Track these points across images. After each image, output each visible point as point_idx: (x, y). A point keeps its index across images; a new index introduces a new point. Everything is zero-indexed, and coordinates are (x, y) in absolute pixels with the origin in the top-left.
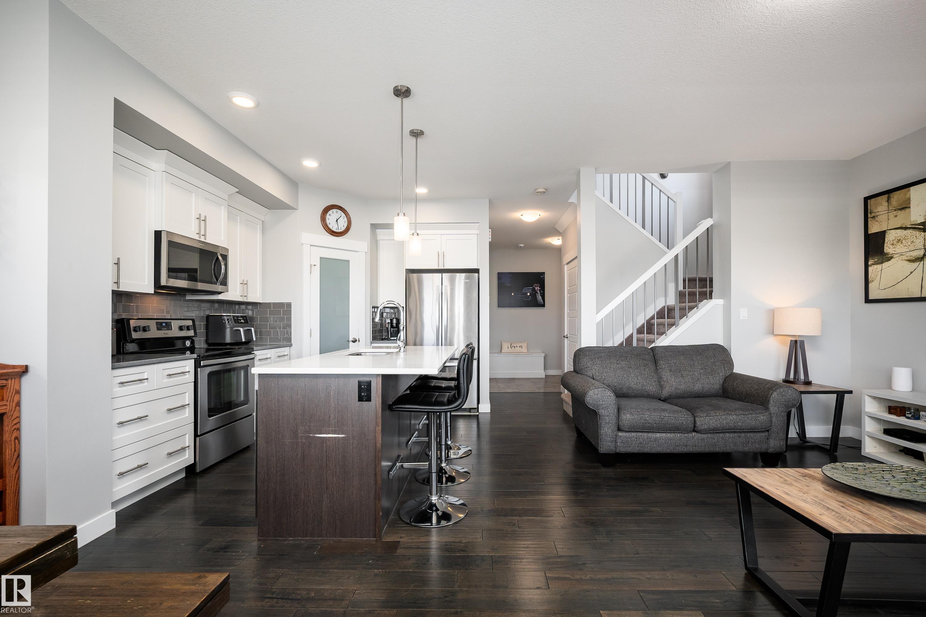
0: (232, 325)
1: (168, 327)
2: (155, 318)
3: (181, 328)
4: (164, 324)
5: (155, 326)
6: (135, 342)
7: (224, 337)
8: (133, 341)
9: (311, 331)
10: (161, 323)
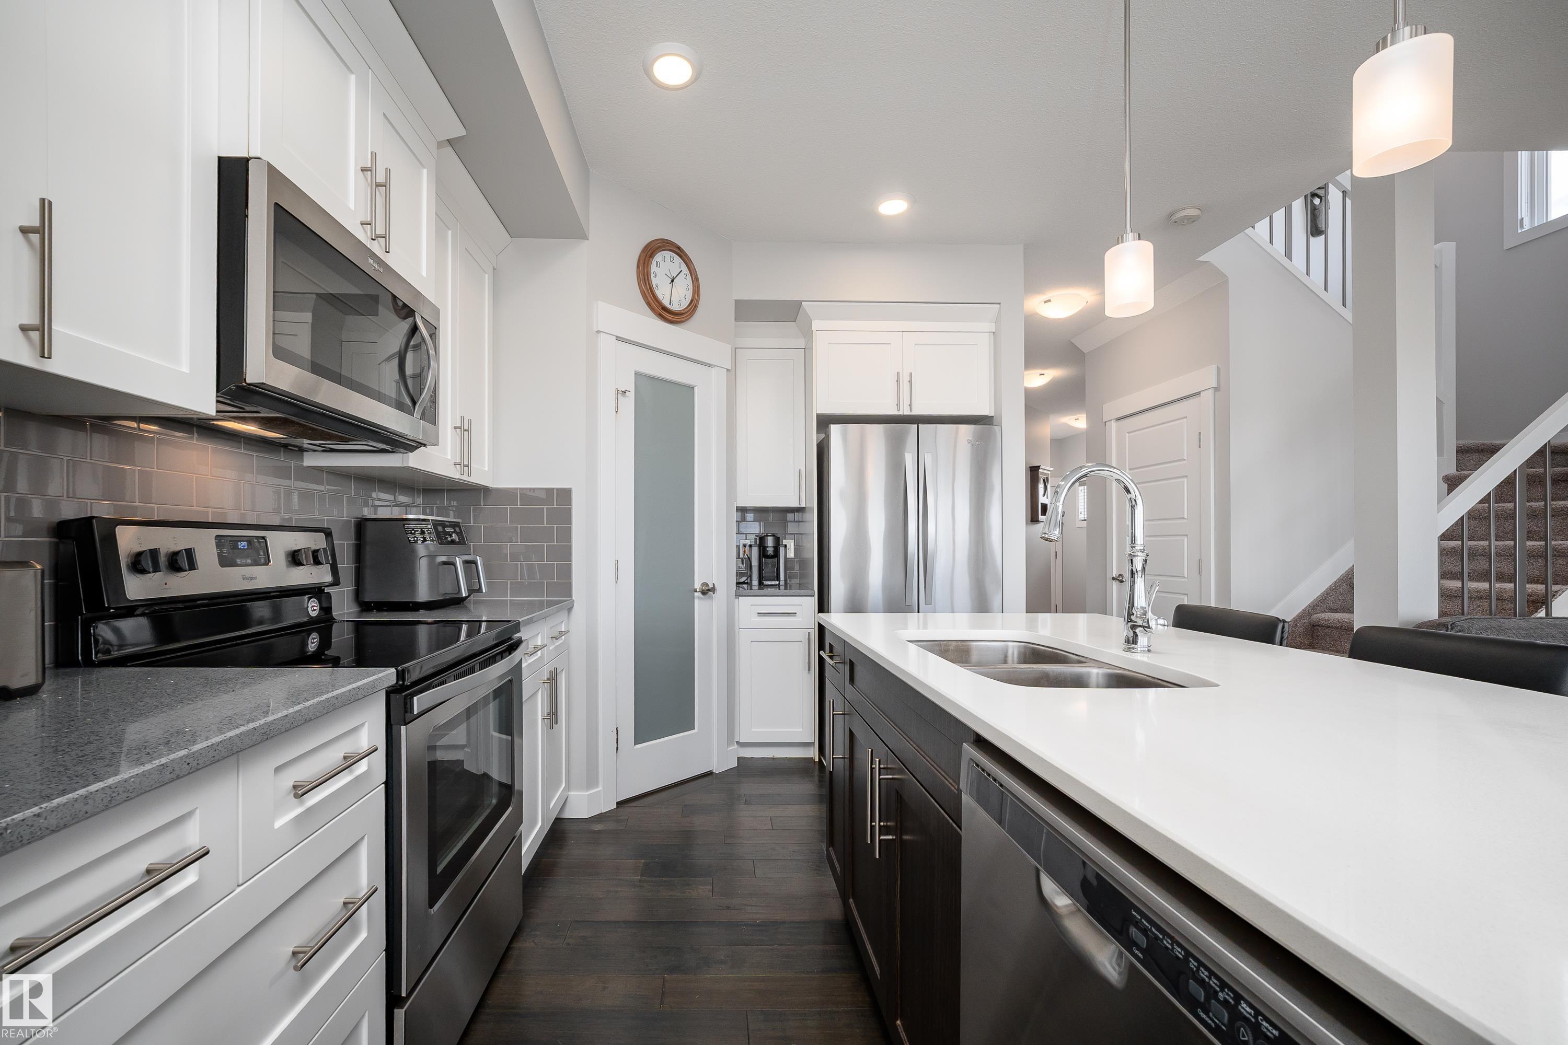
0: (432, 548)
1: (259, 553)
2: (210, 521)
3: (295, 558)
4: (243, 545)
5: (214, 551)
6: (138, 612)
7: (412, 584)
8: (130, 610)
9: (617, 565)
10: (235, 540)
